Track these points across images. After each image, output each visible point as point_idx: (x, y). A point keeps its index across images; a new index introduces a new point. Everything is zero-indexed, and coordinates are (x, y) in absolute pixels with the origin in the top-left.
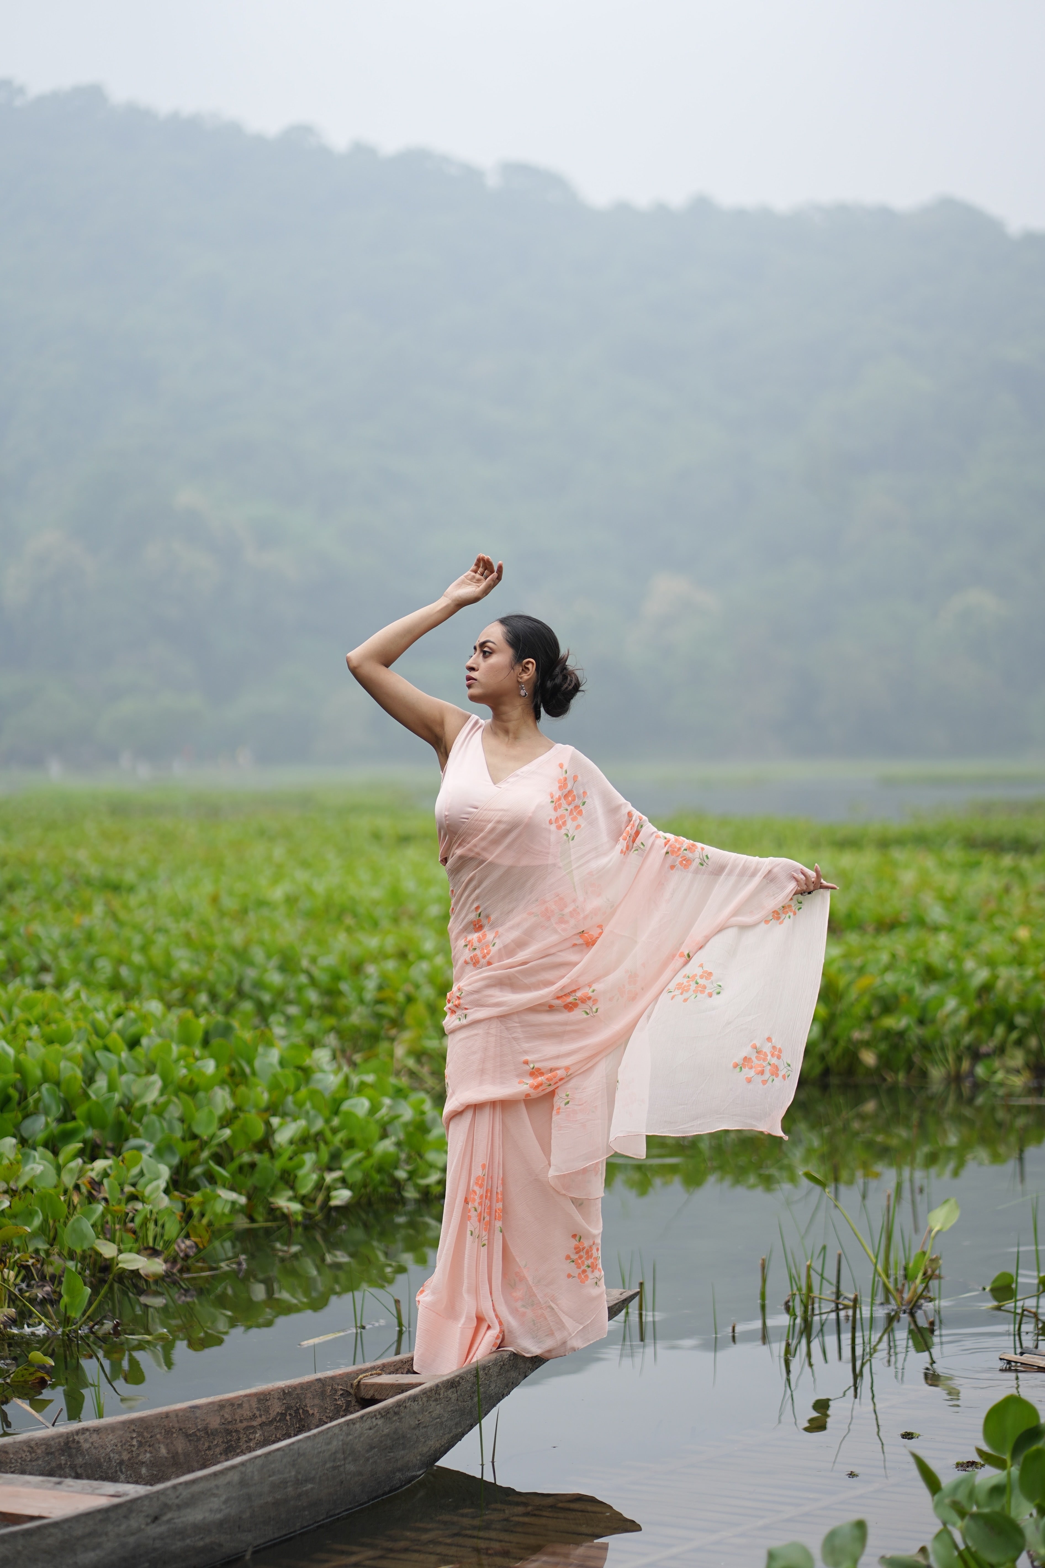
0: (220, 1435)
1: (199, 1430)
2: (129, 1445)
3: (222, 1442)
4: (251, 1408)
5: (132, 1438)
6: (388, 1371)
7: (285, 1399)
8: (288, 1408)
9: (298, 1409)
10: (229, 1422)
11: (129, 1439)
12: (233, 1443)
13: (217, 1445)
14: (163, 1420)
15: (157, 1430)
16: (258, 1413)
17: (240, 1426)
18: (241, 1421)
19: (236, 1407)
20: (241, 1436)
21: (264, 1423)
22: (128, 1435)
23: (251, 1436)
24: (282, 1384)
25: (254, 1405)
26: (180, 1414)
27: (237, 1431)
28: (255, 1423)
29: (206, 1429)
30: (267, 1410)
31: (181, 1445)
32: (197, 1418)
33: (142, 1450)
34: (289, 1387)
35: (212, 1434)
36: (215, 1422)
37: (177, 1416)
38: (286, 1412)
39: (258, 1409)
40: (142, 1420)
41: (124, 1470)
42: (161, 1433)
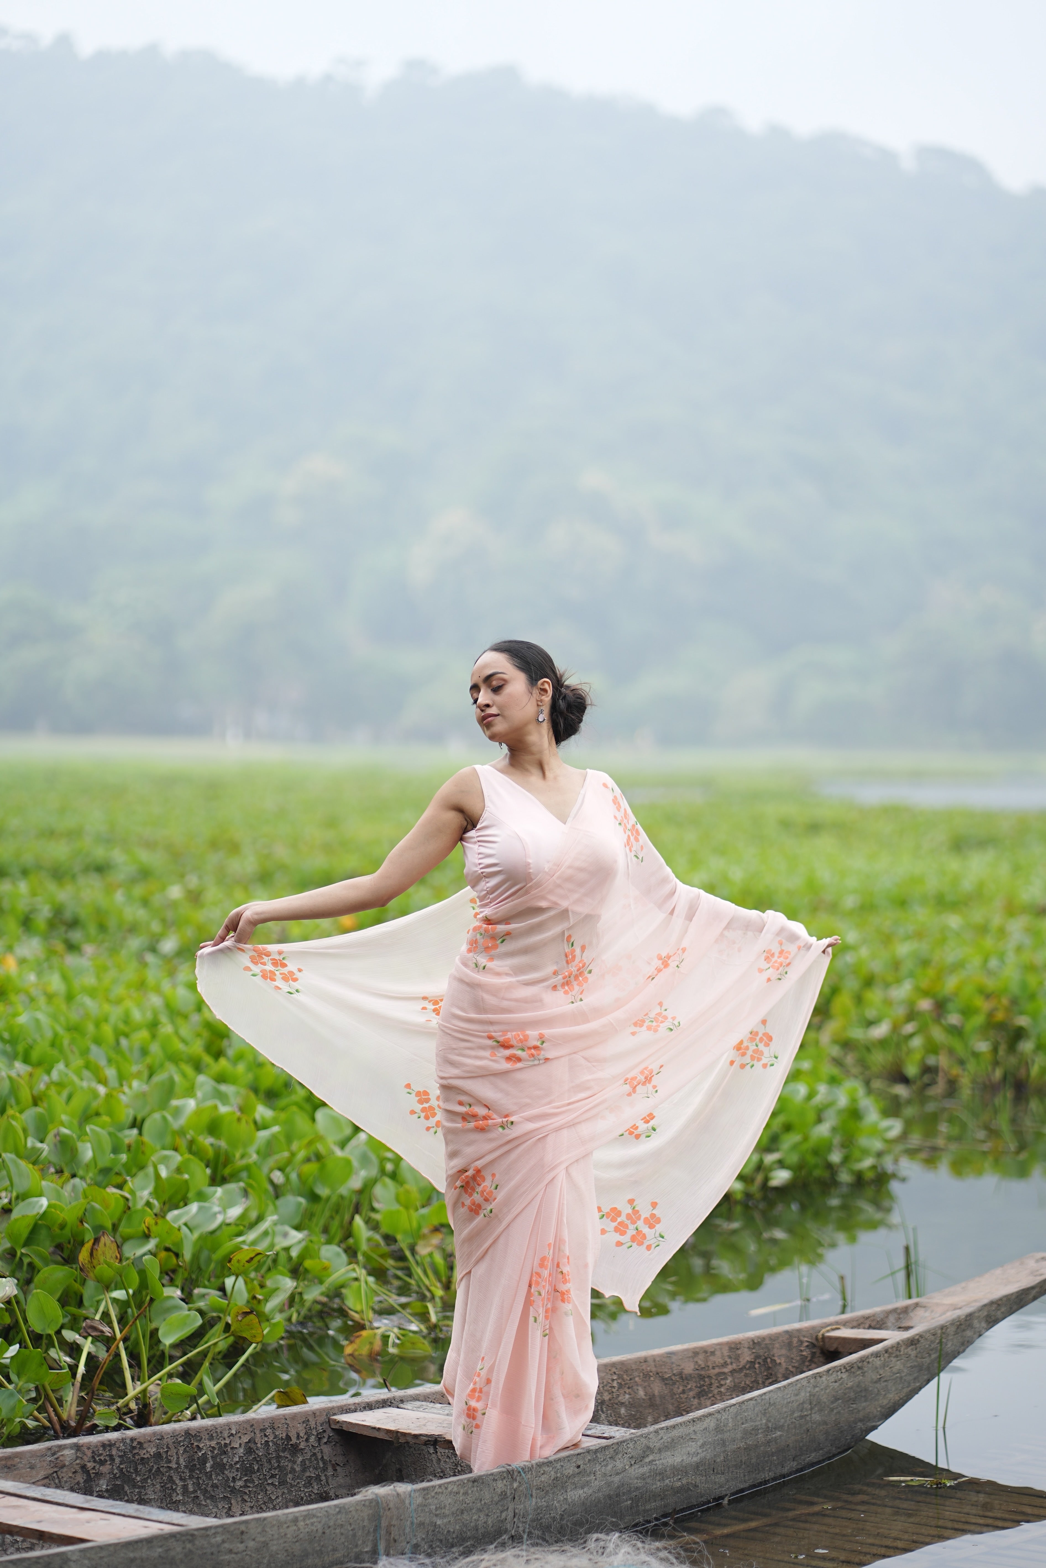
0: (694, 1380)
1: (674, 1375)
2: (611, 1387)
3: (696, 1387)
4: (723, 1356)
5: (613, 1380)
6: (851, 1326)
7: (754, 1348)
8: (758, 1357)
9: (766, 1358)
10: (703, 1368)
11: (610, 1381)
12: (705, 1388)
13: (691, 1389)
14: (642, 1364)
15: (636, 1374)
16: (729, 1361)
17: (713, 1372)
18: (713, 1368)
19: (708, 1354)
20: (713, 1381)
21: (734, 1370)
22: (609, 1377)
23: (722, 1382)
24: (751, 1334)
25: (726, 1353)
26: (658, 1359)
27: (709, 1377)
28: (726, 1370)
29: (680, 1374)
30: (737, 1358)
31: (657, 1388)
32: (672, 1363)
33: (622, 1391)
34: (758, 1337)
35: (686, 1379)
36: (689, 1368)
37: (654, 1361)
38: (755, 1360)
39: (730, 1357)
40: (622, 1363)
41: (604, 1409)
42: (639, 1376)
